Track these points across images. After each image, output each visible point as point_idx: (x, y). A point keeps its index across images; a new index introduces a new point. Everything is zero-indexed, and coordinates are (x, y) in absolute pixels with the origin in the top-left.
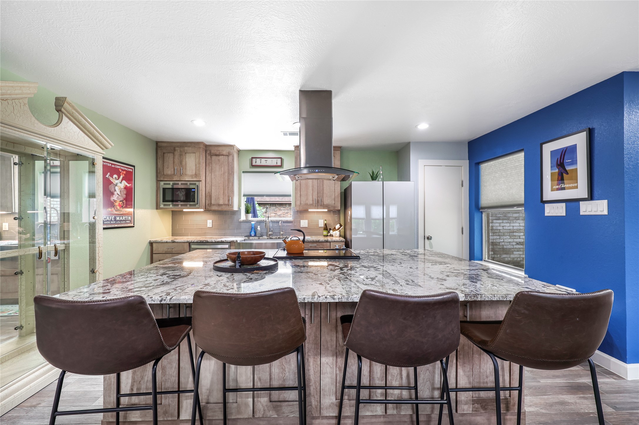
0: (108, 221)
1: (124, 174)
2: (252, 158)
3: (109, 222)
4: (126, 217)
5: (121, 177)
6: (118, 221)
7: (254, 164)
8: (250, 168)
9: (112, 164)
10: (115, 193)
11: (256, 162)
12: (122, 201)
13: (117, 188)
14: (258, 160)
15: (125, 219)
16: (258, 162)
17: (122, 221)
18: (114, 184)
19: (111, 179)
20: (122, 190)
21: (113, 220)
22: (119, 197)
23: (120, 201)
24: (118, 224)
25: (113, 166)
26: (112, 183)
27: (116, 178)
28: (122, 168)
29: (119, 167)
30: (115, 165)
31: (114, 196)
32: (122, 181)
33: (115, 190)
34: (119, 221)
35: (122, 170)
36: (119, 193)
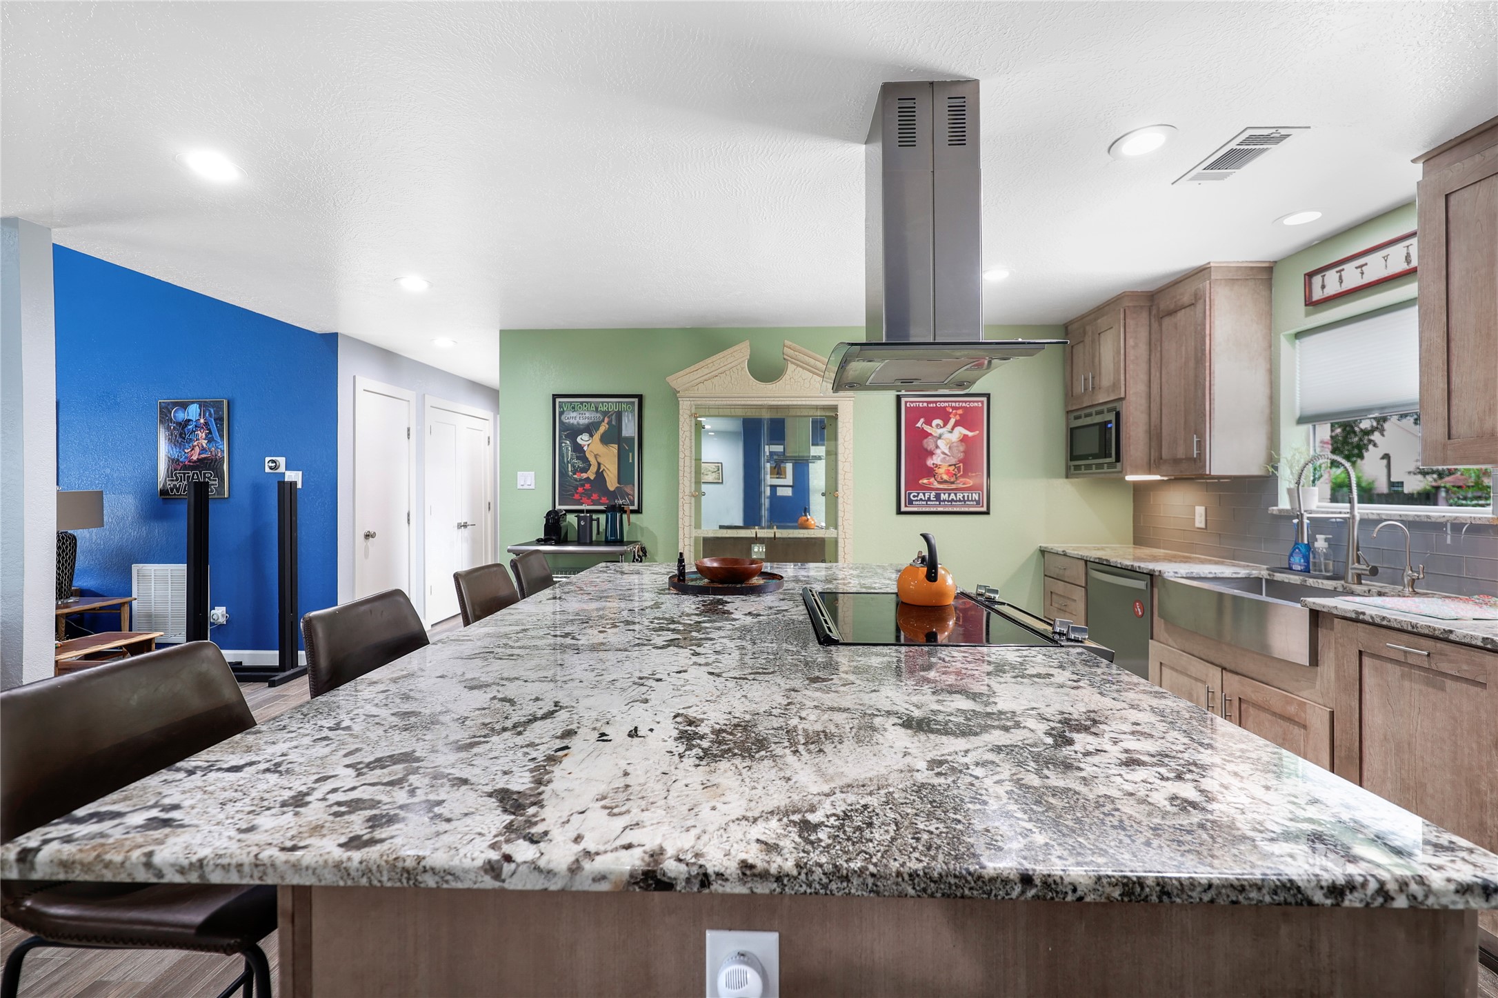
0: (921, 500)
1: (960, 415)
2: (1310, 276)
3: (925, 503)
4: (966, 495)
5: (952, 421)
6: (944, 501)
7: (1317, 294)
8: (1308, 314)
9: (928, 402)
10: (938, 451)
11: (1323, 287)
12: (955, 465)
13: (940, 442)
14: (1332, 275)
15: (964, 497)
16: (1331, 284)
17: (956, 501)
18: (935, 437)
19: (927, 428)
20: (955, 444)
21: (932, 499)
22: (948, 458)
23: (950, 465)
24: (945, 506)
25: (931, 405)
26: (931, 434)
27: (937, 425)
28: (954, 404)
29: (947, 404)
30: (936, 402)
31: (934, 457)
32: (953, 429)
33: (937, 447)
34: (948, 501)
35: (954, 408)
36: (947, 451)
